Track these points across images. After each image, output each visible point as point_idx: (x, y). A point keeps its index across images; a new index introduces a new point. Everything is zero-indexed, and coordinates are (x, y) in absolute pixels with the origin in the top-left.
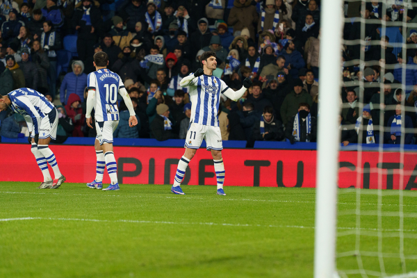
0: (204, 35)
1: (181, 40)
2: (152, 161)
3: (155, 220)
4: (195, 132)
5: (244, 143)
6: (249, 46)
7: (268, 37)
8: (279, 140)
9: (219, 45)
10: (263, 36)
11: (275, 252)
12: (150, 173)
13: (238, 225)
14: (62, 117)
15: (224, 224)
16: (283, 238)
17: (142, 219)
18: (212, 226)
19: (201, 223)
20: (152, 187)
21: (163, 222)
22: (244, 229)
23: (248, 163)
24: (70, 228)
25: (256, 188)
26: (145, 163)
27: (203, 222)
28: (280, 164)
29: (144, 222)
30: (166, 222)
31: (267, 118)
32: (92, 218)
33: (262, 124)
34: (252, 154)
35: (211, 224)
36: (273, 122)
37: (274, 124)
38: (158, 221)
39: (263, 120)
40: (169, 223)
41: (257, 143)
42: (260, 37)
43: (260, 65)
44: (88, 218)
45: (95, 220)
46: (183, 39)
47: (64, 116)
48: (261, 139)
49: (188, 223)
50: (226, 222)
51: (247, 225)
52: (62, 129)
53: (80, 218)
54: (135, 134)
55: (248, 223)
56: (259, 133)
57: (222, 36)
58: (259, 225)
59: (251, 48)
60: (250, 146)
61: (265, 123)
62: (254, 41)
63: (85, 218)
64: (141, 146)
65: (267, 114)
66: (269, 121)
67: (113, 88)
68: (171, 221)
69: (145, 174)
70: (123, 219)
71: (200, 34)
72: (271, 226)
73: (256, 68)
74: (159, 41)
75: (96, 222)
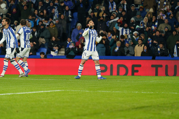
0: (133, 12)
1: (123, 14)
2: (112, 65)
3: (113, 91)
4: (86, 53)
5: (151, 57)
6: (153, 16)
7: (161, 12)
8: (166, 56)
9: (140, 16)
10: (159, 12)
11: (164, 104)
12: (111, 71)
13: (149, 92)
14: (73, 47)
15: (143, 92)
16: (168, 98)
17: (107, 91)
18: (137, 93)
19: (133, 92)
20: (111, 77)
21: (116, 92)
22: (151, 94)
23: (153, 66)
24: (76, 95)
25: (156, 77)
26: (109, 66)
27: (133, 91)
28: (167, 66)
29: (108, 91)
30: (117, 92)
31: (161, 47)
32: (86, 90)
33: (159, 49)
34: (154, 62)
35: (137, 92)
36: (163, 48)
37: (164, 49)
38: (114, 91)
39: (159, 48)
40: (119, 92)
41: (157, 58)
42: (158, 12)
43: (158, 24)
44: (84, 90)
45: (87, 91)
46: (124, 13)
47: (74, 47)
48: (158, 56)
49: (127, 92)
50: (143, 91)
51: (152, 92)
52: (73, 52)
53: (81, 90)
54: (104, 54)
55: (153, 92)
56: (158, 53)
57: (141, 12)
58: (158, 93)
59: (154, 17)
60: (154, 58)
61: (160, 49)
62: (155, 14)
63: (83, 90)
64: (107, 59)
65: (161, 45)
66: (162, 48)
67: (29, 34)
68: (119, 91)
69: (109, 71)
70: (99, 90)
71: (132, 11)
72: (162, 93)
73: (156, 25)
74: (114, 14)
75: (88, 92)
